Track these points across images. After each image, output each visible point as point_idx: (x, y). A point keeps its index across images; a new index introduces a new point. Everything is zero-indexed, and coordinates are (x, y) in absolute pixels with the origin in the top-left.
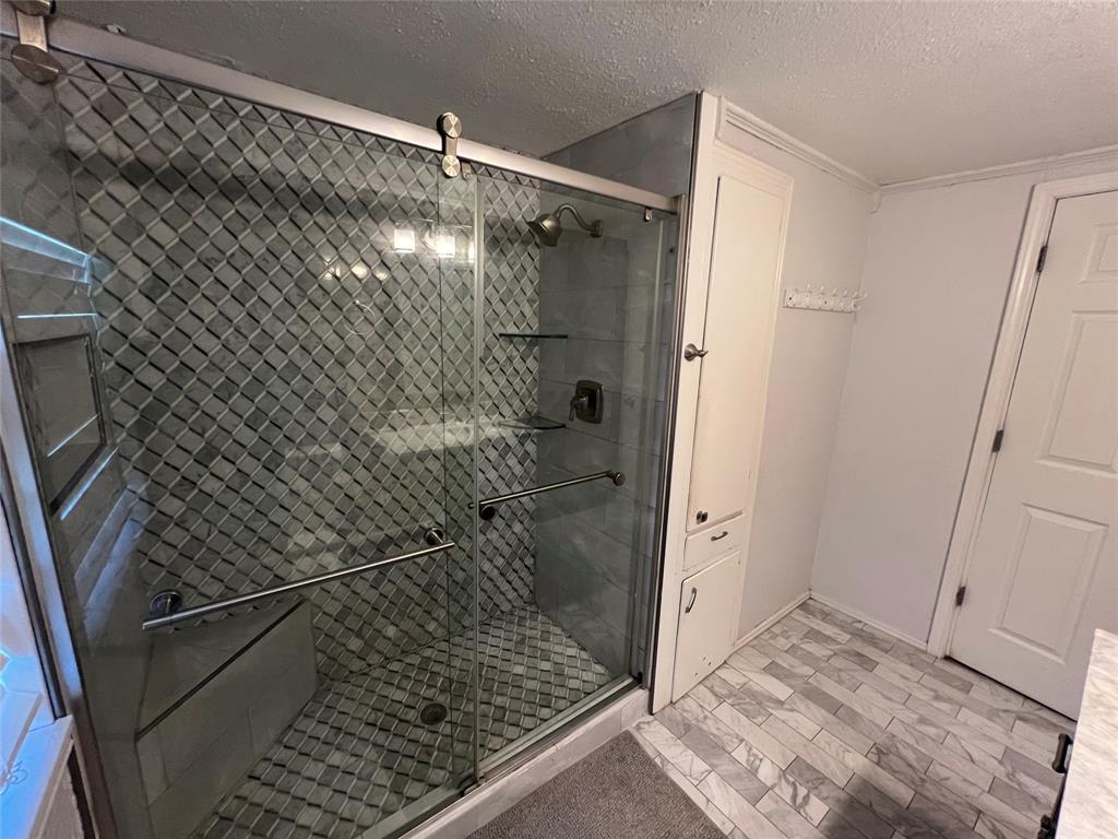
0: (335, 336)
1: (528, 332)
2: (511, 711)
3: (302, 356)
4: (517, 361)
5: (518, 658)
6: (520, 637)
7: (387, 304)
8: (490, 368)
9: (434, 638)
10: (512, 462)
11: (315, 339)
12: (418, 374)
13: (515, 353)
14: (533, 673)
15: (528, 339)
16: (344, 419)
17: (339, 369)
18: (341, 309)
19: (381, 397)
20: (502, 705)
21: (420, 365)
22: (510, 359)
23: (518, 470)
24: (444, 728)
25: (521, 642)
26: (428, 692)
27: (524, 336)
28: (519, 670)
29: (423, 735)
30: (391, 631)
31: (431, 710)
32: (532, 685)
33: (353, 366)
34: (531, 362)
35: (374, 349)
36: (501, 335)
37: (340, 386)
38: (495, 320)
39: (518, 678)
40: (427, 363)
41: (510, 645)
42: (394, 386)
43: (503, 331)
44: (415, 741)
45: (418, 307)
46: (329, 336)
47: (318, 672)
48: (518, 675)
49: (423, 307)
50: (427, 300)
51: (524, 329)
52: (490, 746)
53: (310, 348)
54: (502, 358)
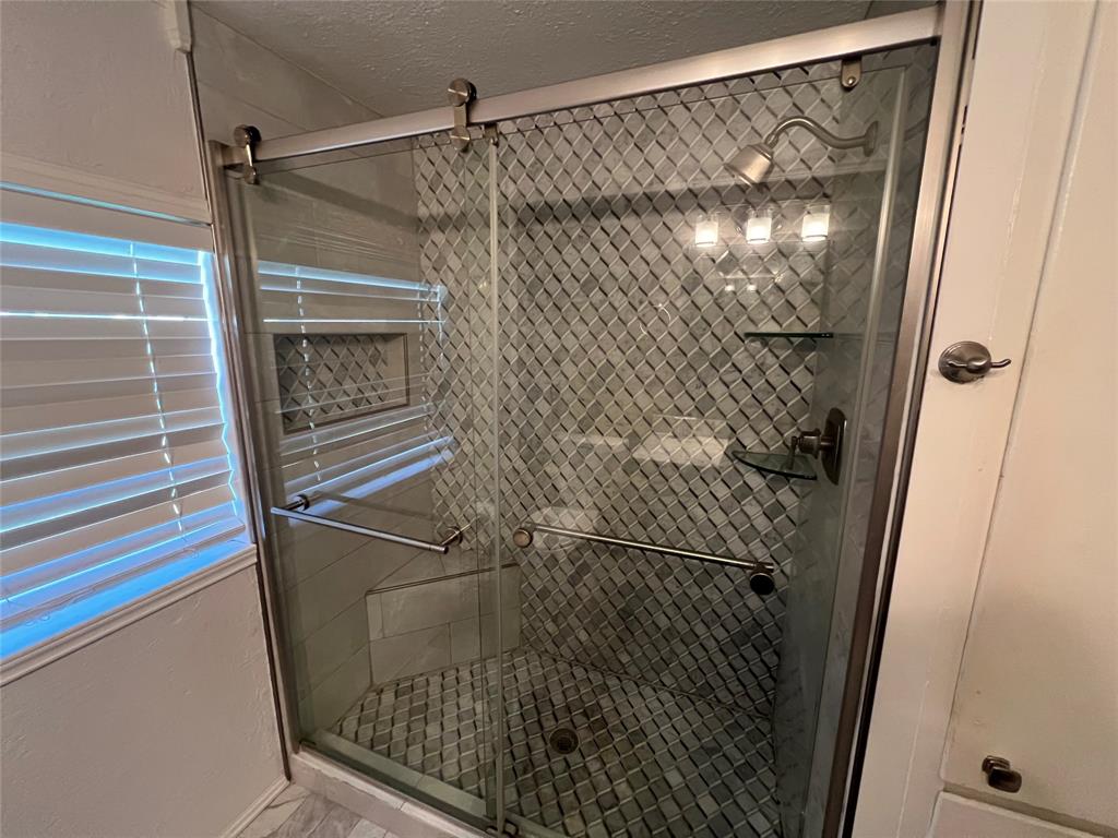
0: (553, 335)
1: (799, 329)
2: (620, 810)
3: (528, 353)
4: (774, 373)
5: (687, 766)
6: (714, 744)
7: (602, 302)
8: (727, 378)
9: (626, 673)
10: (753, 510)
11: (538, 338)
12: (630, 377)
13: (770, 359)
14: (685, 798)
15: (797, 341)
16: (556, 414)
17: (555, 367)
18: (560, 310)
19: (590, 398)
20: (620, 796)
21: (633, 368)
22: (761, 368)
23: (761, 523)
24: (558, 762)
25: (709, 752)
26: (580, 717)
27: (787, 336)
28: (674, 778)
29: (539, 748)
30: (583, 636)
31: (568, 736)
32: (670, 808)
33: (567, 365)
34: (798, 374)
35: (586, 348)
36: (748, 335)
37: (555, 383)
38: (739, 315)
39: (663, 785)
40: (641, 366)
41: (693, 745)
42: (604, 388)
43: (752, 329)
44: (529, 748)
45: (636, 304)
46: (549, 337)
47: (522, 632)
48: (667, 783)
49: (641, 303)
50: (646, 295)
51: (791, 325)
52: (567, 821)
53: (534, 346)
54: (748, 367)
